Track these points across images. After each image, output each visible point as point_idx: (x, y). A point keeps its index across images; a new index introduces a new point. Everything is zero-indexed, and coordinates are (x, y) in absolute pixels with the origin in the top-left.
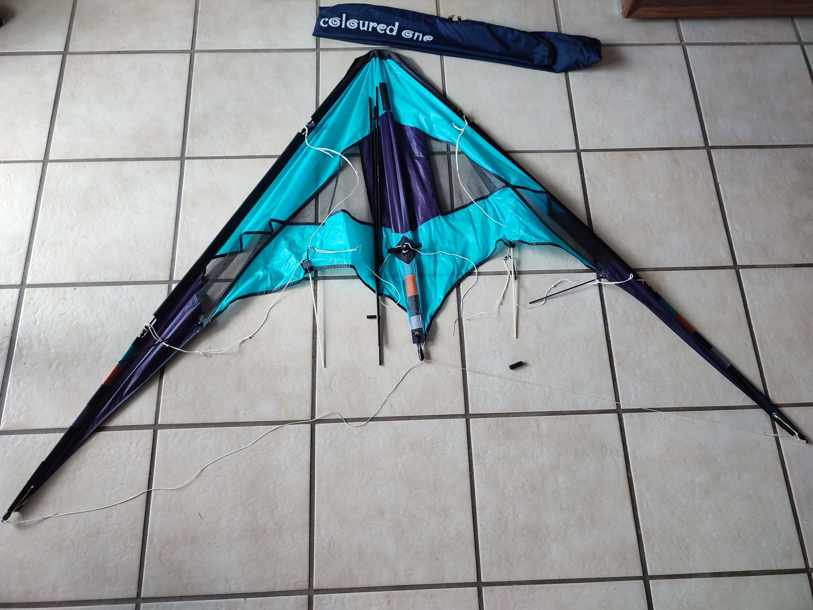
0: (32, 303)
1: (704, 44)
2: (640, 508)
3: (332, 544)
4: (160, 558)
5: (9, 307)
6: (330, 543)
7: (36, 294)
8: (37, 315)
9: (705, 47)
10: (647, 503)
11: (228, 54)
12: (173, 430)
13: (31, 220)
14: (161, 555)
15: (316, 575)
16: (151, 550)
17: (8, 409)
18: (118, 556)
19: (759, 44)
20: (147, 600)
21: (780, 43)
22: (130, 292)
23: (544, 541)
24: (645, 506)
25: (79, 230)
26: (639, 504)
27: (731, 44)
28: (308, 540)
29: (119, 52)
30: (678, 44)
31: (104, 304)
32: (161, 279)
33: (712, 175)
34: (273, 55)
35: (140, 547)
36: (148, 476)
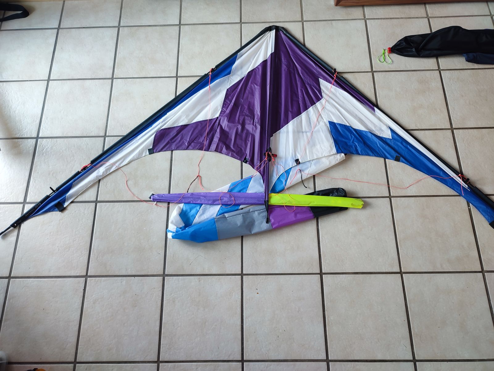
0: (41, 146)
1: (377, 19)
2: (322, 242)
3: (175, 255)
4: (97, 259)
5: (31, 147)
6: (174, 255)
7: (44, 141)
8: (44, 151)
9: (376, 21)
10: (325, 240)
11: (136, 27)
12: (104, 203)
13: (42, 107)
14: (97, 257)
15: (167, 268)
16: (93, 255)
17: (30, 193)
18: (78, 258)
19: (406, 18)
20: (90, 276)
21: (417, 18)
22: (86, 141)
23: (274, 256)
24: (324, 241)
25: (63, 112)
26: (321, 241)
27: (391, 18)
28: (164, 253)
29: (84, 28)
30: (363, 19)
31: (74, 146)
32: (101, 135)
33: (373, 85)
34: (158, 27)
35: (88, 254)
36: (92, 223)
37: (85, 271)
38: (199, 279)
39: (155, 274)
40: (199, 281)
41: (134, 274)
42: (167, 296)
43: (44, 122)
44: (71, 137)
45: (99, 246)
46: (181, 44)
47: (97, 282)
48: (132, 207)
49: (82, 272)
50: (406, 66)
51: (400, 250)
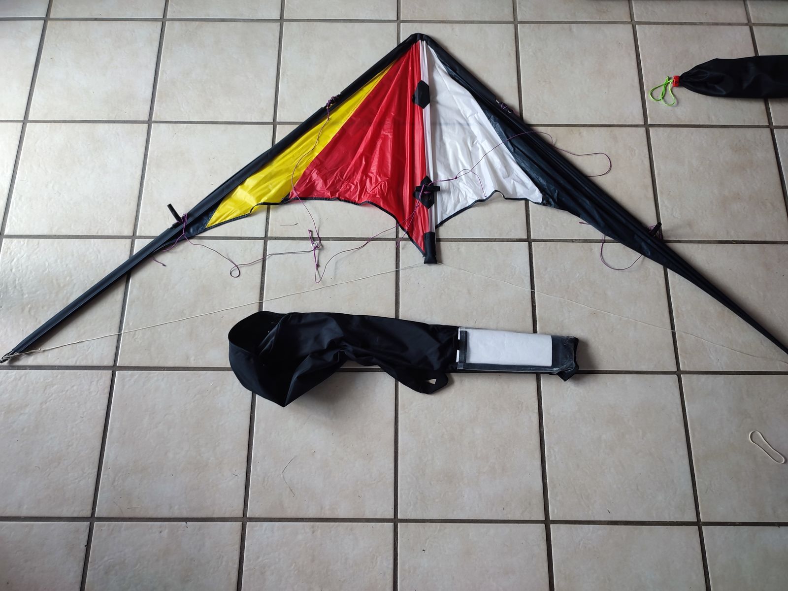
37: (90, 507)
38: (313, 527)
39: (227, 515)
40: (313, 532)
41: (185, 515)
42: (250, 561)
43: (14, 204)
44: (66, 235)
45: (116, 458)
46: (284, 58)
47: (112, 530)
48: (184, 380)
49: (83, 510)
50: (709, 117)
51: (698, 478)
